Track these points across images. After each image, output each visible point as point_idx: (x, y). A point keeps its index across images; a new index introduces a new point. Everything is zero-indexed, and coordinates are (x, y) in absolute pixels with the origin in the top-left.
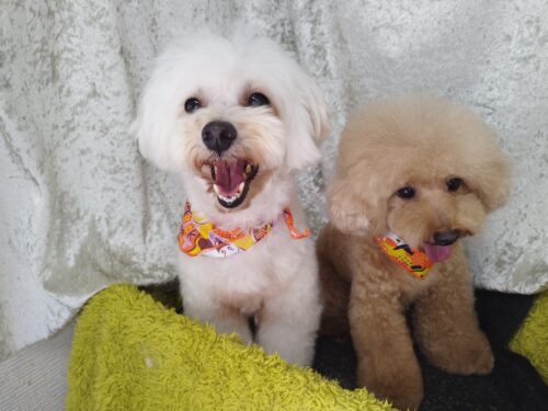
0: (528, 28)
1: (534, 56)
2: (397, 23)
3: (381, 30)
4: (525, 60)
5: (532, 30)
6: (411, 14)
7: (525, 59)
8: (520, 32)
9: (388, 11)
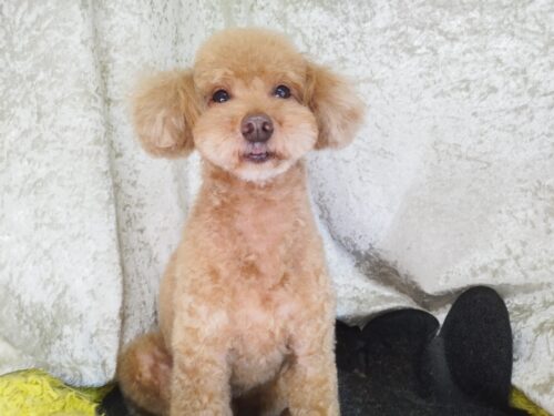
0: (515, 80)
1: (525, 107)
2: (376, 77)
3: (362, 85)
4: (518, 110)
5: (519, 81)
6: (391, 68)
7: (516, 110)
8: (506, 83)
9: (368, 66)
